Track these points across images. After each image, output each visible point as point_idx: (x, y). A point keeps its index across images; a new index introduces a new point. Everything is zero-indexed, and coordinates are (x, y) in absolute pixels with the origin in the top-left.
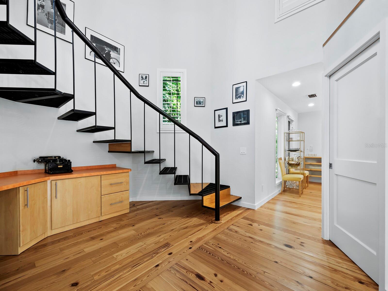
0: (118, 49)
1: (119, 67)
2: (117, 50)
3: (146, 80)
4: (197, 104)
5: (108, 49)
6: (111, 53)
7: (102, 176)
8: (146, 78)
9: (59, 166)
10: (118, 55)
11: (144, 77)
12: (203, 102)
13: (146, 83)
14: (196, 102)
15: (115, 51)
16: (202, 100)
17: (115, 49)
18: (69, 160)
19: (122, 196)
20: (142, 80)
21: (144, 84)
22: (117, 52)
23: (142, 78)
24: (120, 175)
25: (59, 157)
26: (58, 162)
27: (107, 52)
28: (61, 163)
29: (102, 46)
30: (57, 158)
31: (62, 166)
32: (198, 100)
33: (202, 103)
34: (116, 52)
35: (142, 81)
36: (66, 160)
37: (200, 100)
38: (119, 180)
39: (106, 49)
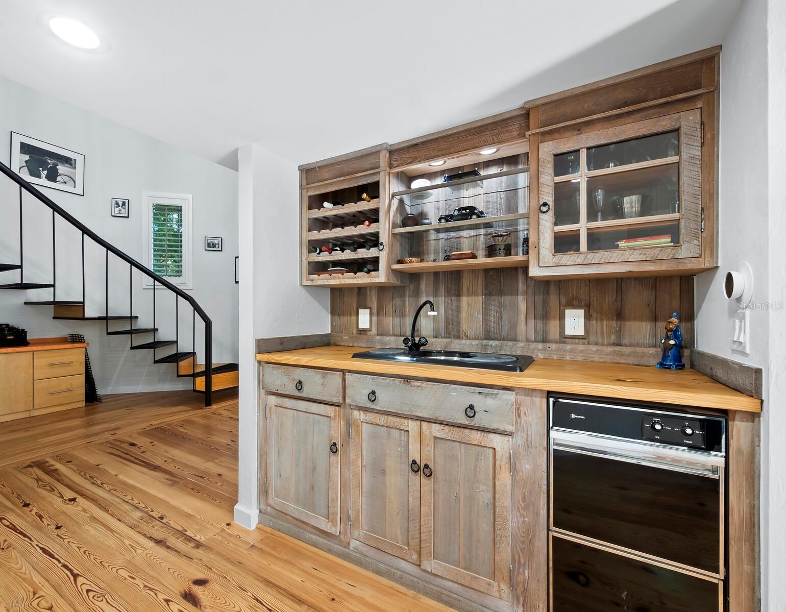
0: (72, 160)
1: (75, 187)
2: (71, 162)
3: (125, 209)
4: (209, 247)
5: (54, 161)
6: (58, 167)
7: (35, 352)
8: (124, 204)
9: (8, 338)
10: (73, 170)
11: (120, 204)
12: (218, 244)
13: (124, 212)
14: (208, 243)
15: (66, 163)
16: (216, 242)
17: (67, 161)
18: (23, 330)
19: (71, 381)
20: (117, 207)
21: (120, 213)
22: (71, 164)
23: (117, 204)
24: (67, 352)
25: (7, 325)
26: (6, 332)
27: (51, 166)
28: (11, 333)
29: (41, 158)
30: (4, 326)
31: (12, 337)
32: (211, 241)
33: (217, 246)
34: (69, 166)
35: (117, 210)
36: (17, 329)
37: (214, 241)
38: (66, 359)
39: (49, 161)
